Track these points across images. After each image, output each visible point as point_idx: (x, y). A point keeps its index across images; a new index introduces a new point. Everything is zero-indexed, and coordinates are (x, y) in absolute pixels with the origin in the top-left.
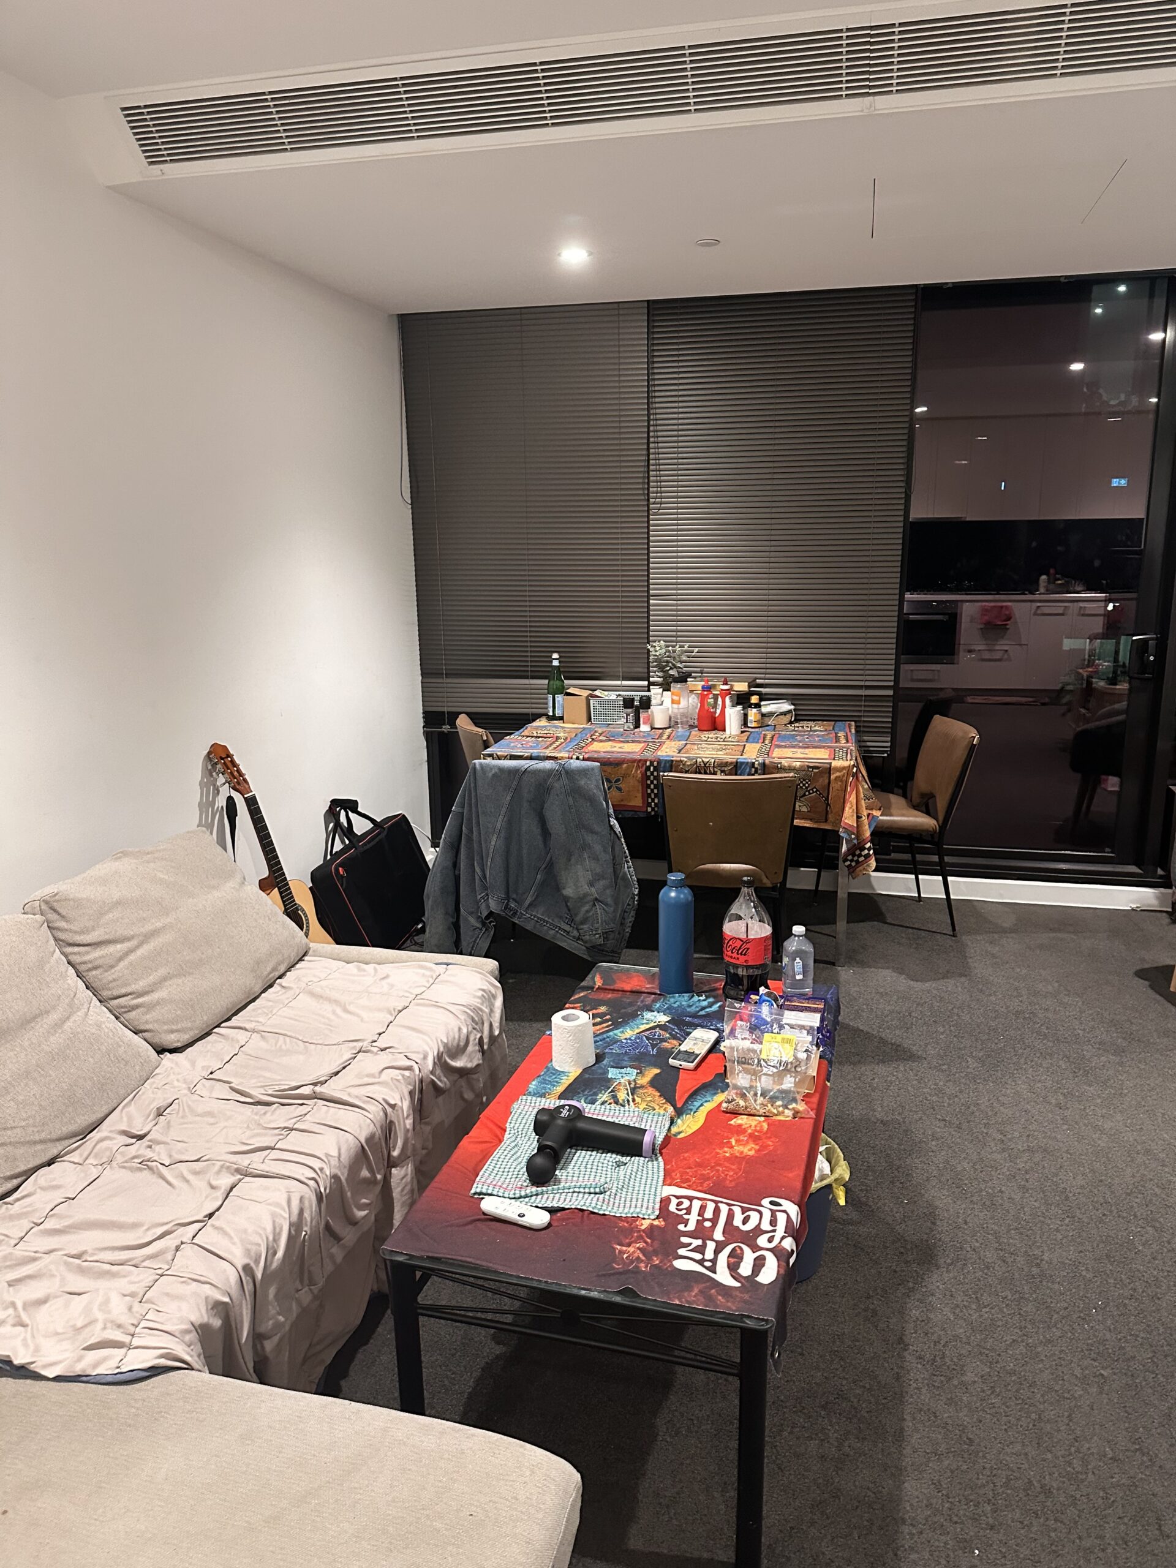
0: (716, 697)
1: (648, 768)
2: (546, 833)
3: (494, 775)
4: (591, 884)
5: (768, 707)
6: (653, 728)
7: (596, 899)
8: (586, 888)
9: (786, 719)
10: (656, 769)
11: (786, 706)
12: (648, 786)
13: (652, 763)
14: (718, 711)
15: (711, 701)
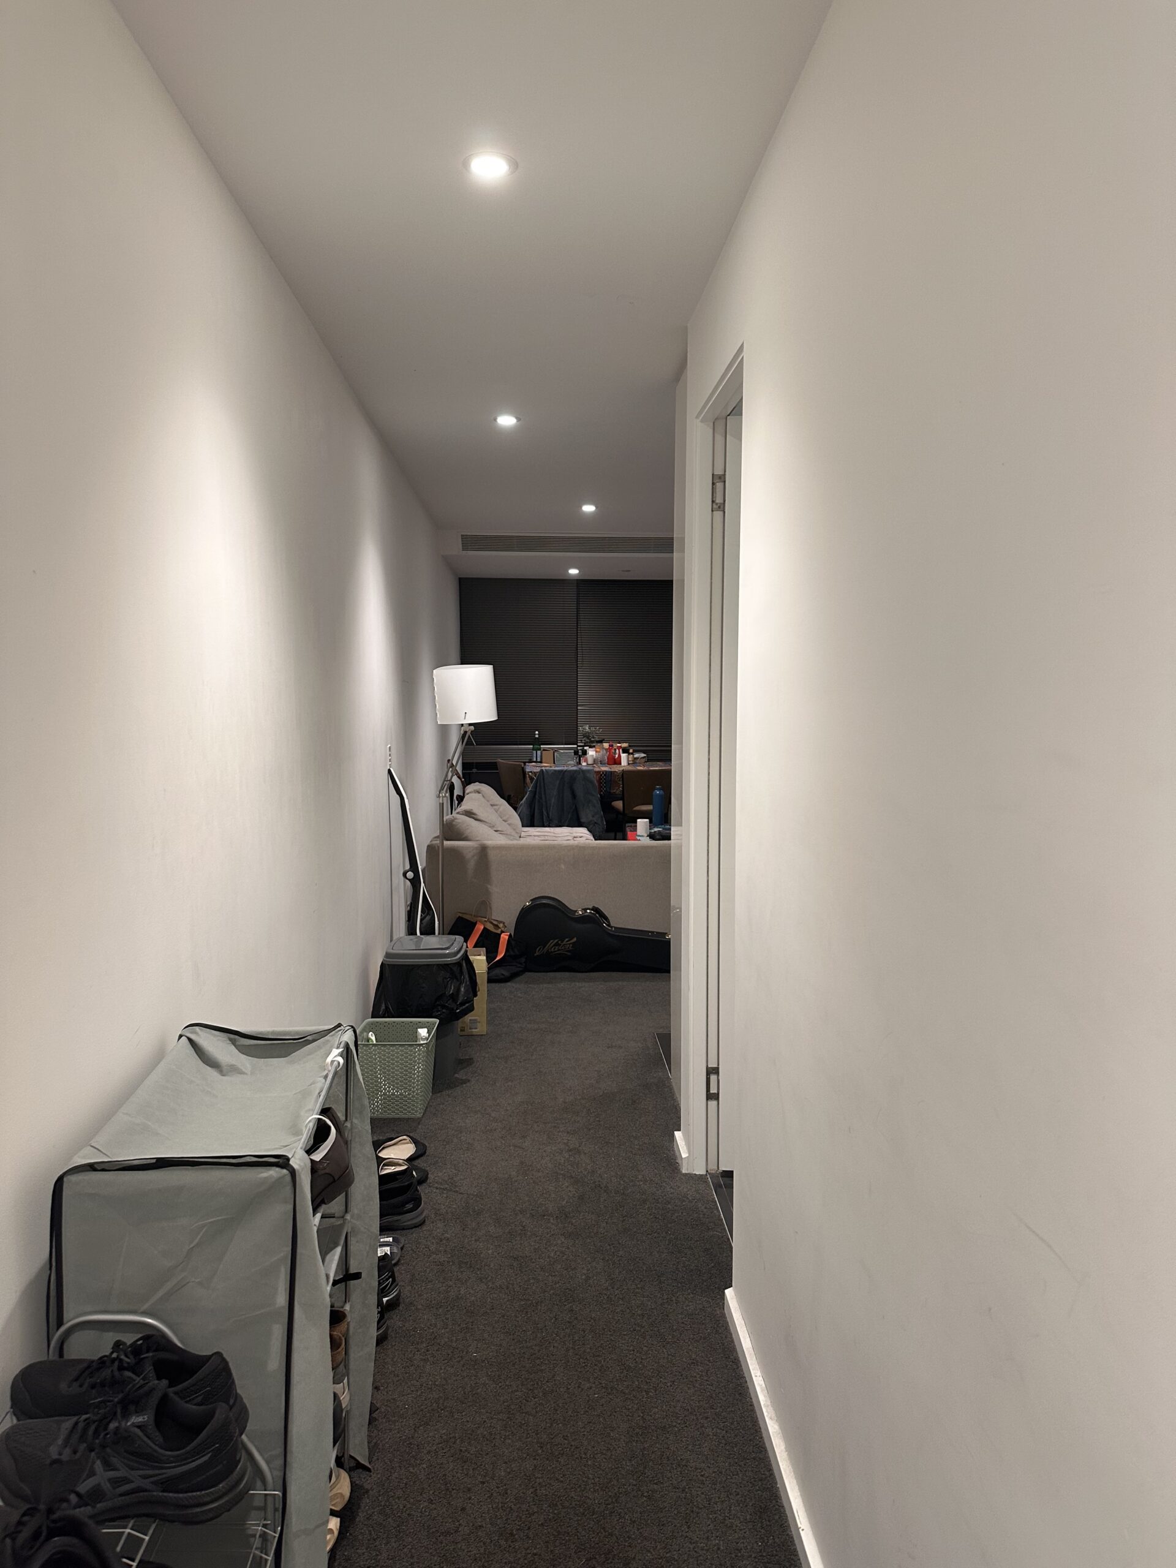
0: (615, 750)
1: (601, 775)
2: (574, 796)
3: (552, 773)
4: (593, 816)
5: (636, 755)
6: (587, 764)
7: (595, 823)
8: (591, 818)
9: (643, 760)
10: (605, 775)
11: (643, 755)
12: (601, 783)
13: (603, 773)
14: (617, 756)
15: (613, 751)
